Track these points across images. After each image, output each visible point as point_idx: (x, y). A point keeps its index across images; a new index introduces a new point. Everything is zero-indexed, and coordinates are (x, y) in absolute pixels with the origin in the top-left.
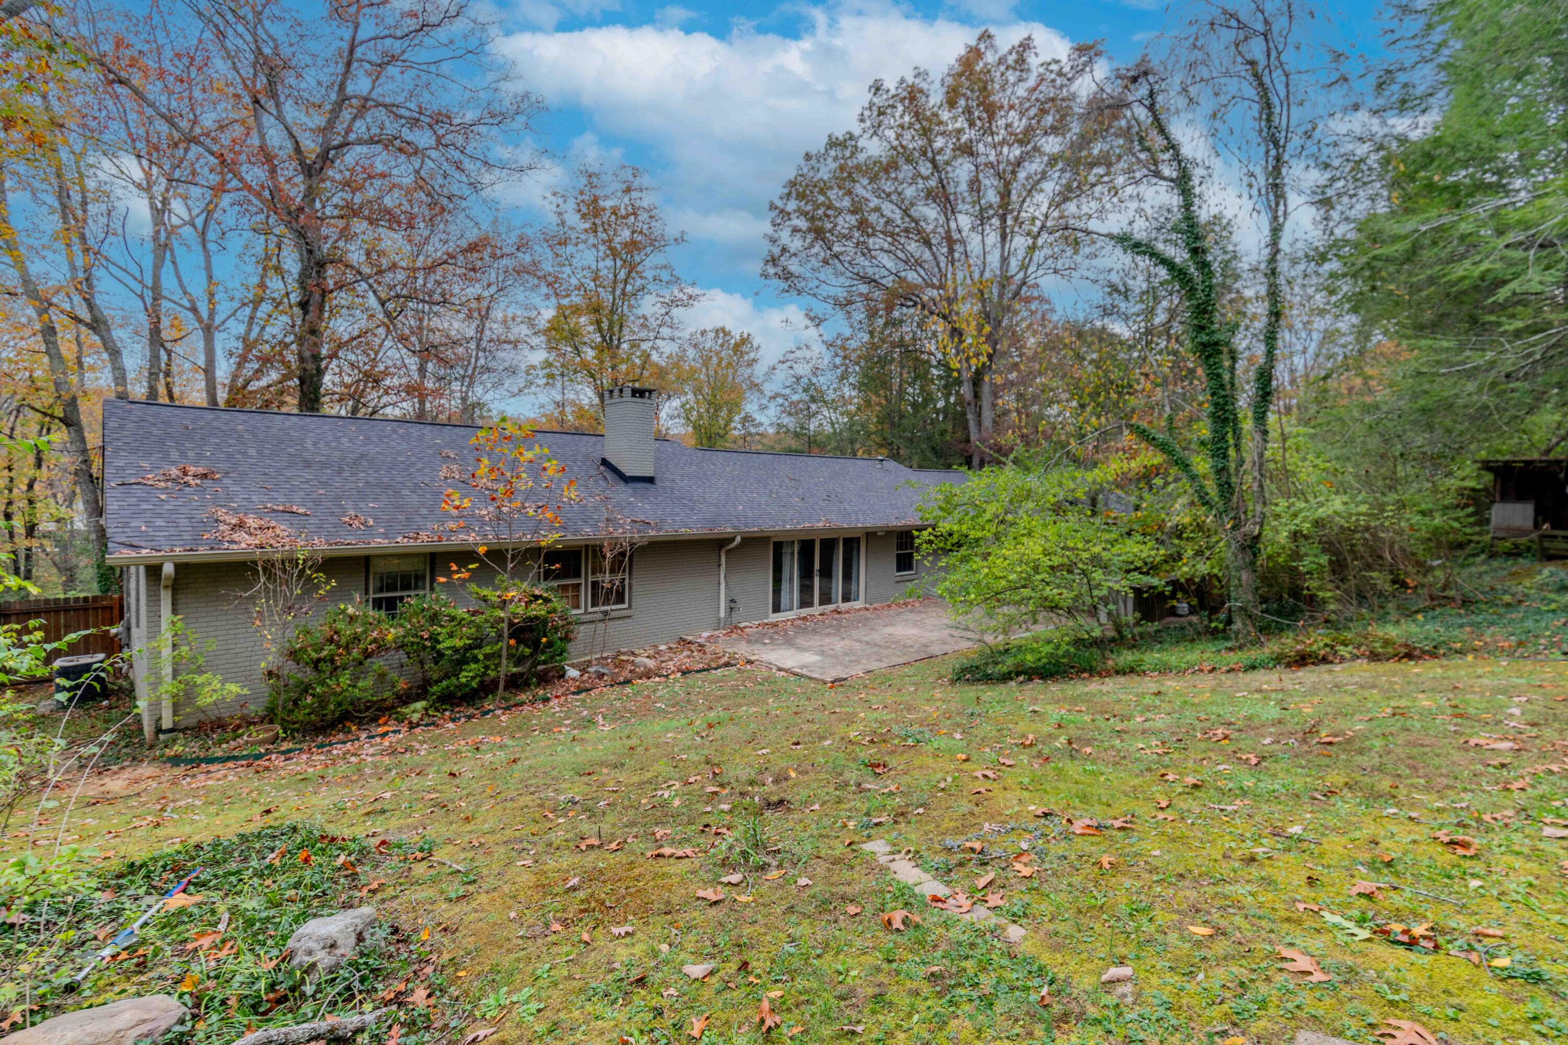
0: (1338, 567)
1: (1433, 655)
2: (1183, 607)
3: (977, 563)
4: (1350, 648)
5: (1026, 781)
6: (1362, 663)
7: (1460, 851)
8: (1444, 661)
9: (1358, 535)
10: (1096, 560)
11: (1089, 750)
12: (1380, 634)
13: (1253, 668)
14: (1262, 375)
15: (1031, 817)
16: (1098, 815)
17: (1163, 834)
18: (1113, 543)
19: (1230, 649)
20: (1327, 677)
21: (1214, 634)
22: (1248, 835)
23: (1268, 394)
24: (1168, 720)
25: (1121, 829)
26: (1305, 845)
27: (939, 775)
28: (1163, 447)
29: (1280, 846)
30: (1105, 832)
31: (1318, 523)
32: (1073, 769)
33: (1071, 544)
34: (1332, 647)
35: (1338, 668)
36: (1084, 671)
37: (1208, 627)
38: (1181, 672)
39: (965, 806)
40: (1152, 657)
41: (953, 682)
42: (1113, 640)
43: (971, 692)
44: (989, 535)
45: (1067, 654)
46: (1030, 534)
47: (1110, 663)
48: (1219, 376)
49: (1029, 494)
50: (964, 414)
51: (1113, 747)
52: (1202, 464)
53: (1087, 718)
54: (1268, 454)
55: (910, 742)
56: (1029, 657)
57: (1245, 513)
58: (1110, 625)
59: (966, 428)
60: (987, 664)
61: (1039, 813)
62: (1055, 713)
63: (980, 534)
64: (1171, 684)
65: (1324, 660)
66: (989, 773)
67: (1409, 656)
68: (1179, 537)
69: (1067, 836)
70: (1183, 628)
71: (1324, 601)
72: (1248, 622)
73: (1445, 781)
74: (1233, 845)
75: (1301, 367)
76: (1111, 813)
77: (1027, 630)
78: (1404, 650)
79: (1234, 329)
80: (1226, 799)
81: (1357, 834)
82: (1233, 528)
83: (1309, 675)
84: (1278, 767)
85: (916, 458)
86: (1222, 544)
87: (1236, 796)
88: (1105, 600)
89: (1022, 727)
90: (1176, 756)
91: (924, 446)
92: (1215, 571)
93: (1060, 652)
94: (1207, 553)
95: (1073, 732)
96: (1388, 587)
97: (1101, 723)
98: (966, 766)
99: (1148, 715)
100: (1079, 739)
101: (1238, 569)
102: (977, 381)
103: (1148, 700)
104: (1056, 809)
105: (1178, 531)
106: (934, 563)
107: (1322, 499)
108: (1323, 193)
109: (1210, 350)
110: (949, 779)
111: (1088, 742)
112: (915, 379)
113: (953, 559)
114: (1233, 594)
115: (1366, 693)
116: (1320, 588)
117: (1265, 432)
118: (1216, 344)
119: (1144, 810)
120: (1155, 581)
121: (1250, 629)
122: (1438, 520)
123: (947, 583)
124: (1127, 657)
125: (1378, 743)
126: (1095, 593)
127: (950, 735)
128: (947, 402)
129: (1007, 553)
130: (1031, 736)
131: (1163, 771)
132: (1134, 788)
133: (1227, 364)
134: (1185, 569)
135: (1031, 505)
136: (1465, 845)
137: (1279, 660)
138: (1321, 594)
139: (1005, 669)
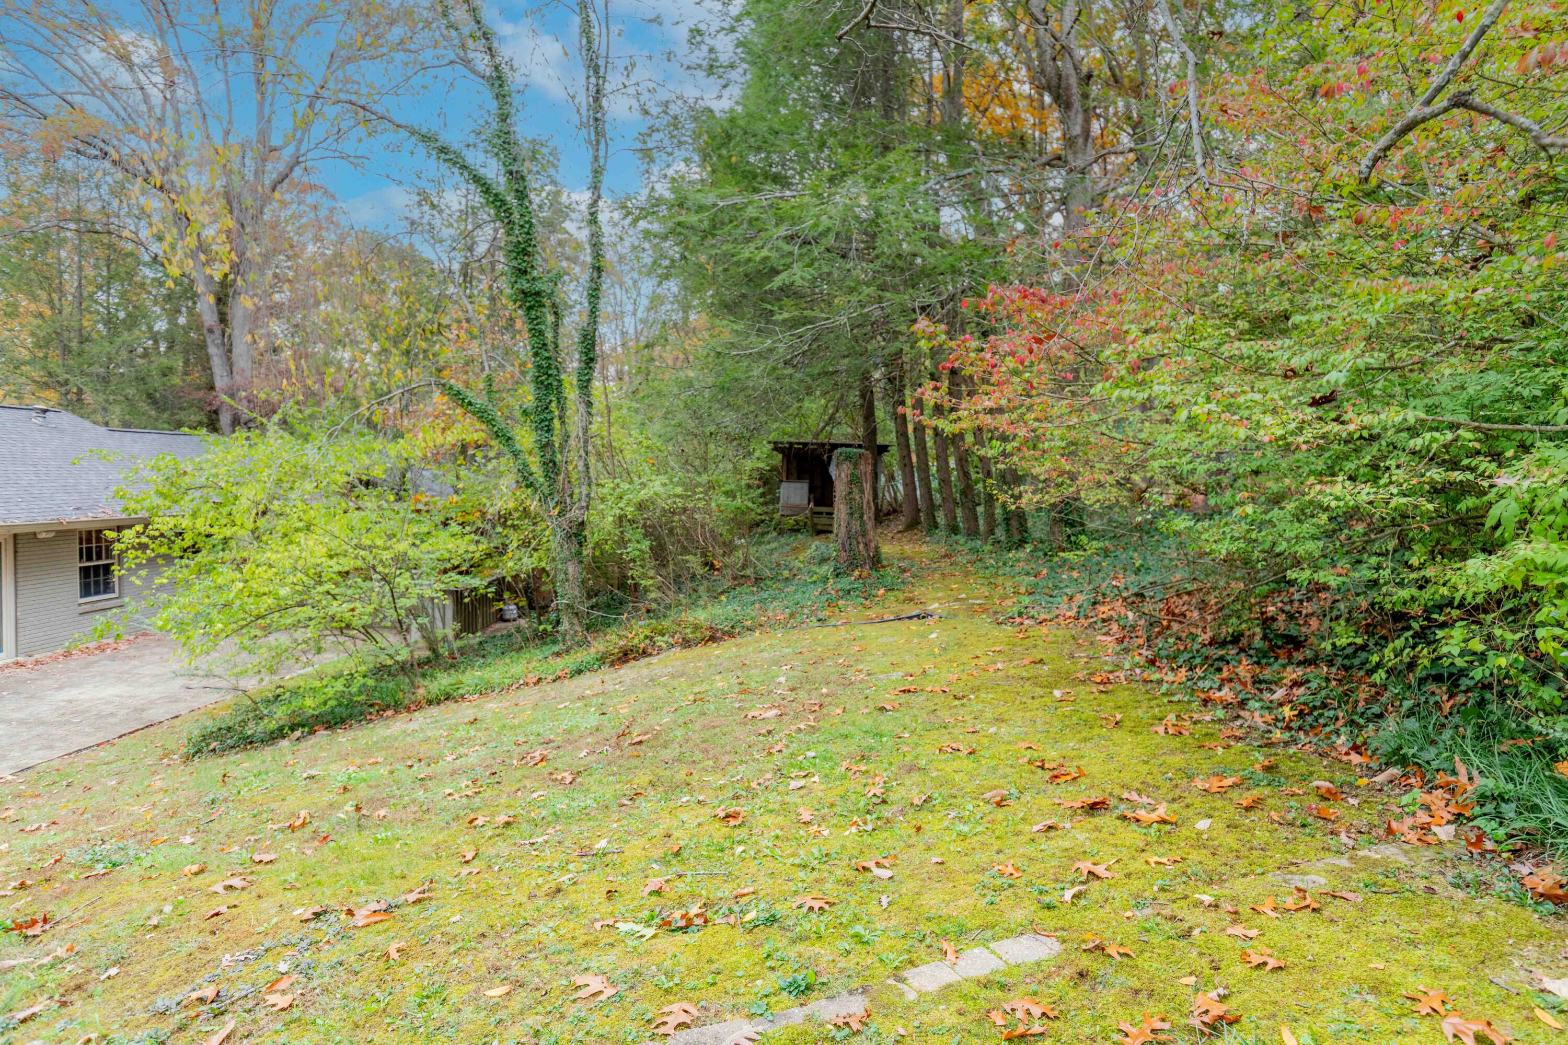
0: (659, 554)
1: (732, 636)
2: (511, 610)
3: (225, 574)
4: (666, 638)
5: (292, 876)
6: (677, 652)
7: (733, 822)
8: (739, 640)
9: (676, 518)
10: (401, 561)
11: (382, 813)
12: (691, 619)
13: (579, 672)
14: (585, 336)
15: (296, 924)
16: (390, 892)
17: (465, 893)
18: (424, 537)
19: (558, 654)
20: (645, 671)
21: (542, 638)
22: (556, 864)
23: (592, 360)
24: (483, 751)
25: (418, 901)
26: (607, 859)
27: (150, 908)
28: (483, 416)
29: (585, 867)
30: (397, 912)
31: (641, 506)
32: (359, 843)
33: (366, 542)
34: (651, 638)
35: (654, 660)
36: (388, 707)
37: (536, 630)
38: (505, 689)
39: (191, 941)
40: (471, 677)
41: (188, 758)
42: (428, 661)
43: (213, 767)
44: (242, 533)
45: (363, 689)
46: (308, 528)
47: (421, 692)
48: (541, 333)
49: (306, 472)
50: (203, 346)
51: (414, 801)
52: (526, 438)
53: (384, 771)
54: (594, 428)
55: (99, 869)
56: (309, 702)
57: (571, 496)
58: (422, 643)
59: (207, 368)
60: (244, 722)
61: (308, 915)
62: (338, 773)
63: (228, 532)
64: (493, 706)
65: (645, 653)
66: (237, 882)
67: (713, 639)
68: (504, 525)
69: (344, 935)
70: (510, 636)
71: (646, 590)
72: (575, 621)
73: (727, 758)
74: (540, 881)
75: (631, 331)
76: (405, 885)
77: (308, 663)
78: (708, 633)
79: (556, 280)
80: (539, 830)
81: (655, 832)
82: (559, 515)
83: (630, 672)
84: (592, 780)
85: (117, 409)
86: (547, 533)
87: (549, 824)
88: (413, 612)
89: (292, 802)
90: (488, 793)
91: (131, 391)
92: (543, 564)
93: (354, 689)
94: (534, 543)
95: (363, 793)
96: (700, 571)
97: (402, 773)
98: (198, 881)
99: (461, 750)
100: (371, 801)
101: (565, 561)
102: (223, 298)
103: (461, 733)
104: (333, 903)
105: (503, 519)
106: (148, 580)
107: (644, 480)
108: (645, 142)
109: (531, 301)
110: (168, 909)
111: (383, 802)
112: (110, 279)
113: (182, 571)
114: (559, 590)
115: (675, 683)
116: (644, 576)
117: (589, 404)
118: (538, 294)
119: (446, 870)
120: (475, 582)
121: (578, 628)
122: (738, 502)
123: (174, 609)
124: (442, 681)
125: (679, 733)
126: (402, 602)
127: (174, 842)
128: (173, 322)
129: (274, 557)
130: (303, 813)
131: (472, 816)
132: (437, 847)
133: (550, 318)
134: (510, 564)
135: (309, 486)
136: (734, 816)
137: (602, 659)
138: (643, 582)
139: (273, 725)
